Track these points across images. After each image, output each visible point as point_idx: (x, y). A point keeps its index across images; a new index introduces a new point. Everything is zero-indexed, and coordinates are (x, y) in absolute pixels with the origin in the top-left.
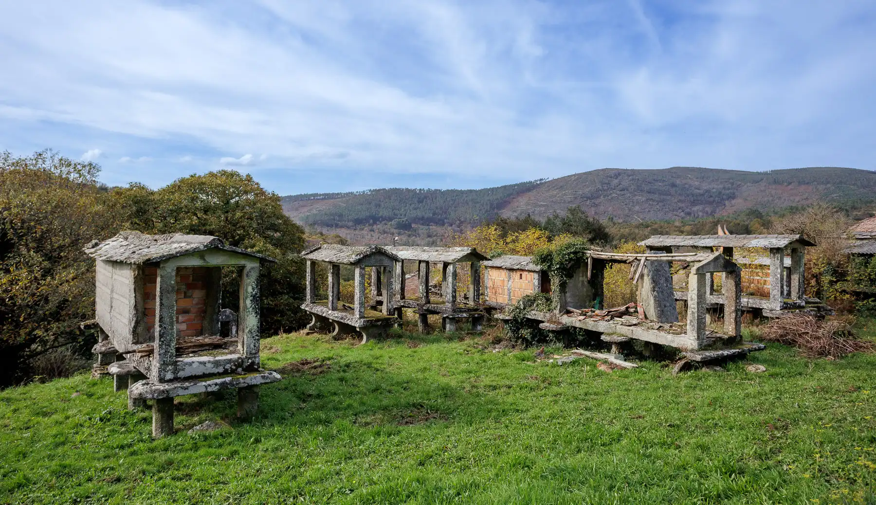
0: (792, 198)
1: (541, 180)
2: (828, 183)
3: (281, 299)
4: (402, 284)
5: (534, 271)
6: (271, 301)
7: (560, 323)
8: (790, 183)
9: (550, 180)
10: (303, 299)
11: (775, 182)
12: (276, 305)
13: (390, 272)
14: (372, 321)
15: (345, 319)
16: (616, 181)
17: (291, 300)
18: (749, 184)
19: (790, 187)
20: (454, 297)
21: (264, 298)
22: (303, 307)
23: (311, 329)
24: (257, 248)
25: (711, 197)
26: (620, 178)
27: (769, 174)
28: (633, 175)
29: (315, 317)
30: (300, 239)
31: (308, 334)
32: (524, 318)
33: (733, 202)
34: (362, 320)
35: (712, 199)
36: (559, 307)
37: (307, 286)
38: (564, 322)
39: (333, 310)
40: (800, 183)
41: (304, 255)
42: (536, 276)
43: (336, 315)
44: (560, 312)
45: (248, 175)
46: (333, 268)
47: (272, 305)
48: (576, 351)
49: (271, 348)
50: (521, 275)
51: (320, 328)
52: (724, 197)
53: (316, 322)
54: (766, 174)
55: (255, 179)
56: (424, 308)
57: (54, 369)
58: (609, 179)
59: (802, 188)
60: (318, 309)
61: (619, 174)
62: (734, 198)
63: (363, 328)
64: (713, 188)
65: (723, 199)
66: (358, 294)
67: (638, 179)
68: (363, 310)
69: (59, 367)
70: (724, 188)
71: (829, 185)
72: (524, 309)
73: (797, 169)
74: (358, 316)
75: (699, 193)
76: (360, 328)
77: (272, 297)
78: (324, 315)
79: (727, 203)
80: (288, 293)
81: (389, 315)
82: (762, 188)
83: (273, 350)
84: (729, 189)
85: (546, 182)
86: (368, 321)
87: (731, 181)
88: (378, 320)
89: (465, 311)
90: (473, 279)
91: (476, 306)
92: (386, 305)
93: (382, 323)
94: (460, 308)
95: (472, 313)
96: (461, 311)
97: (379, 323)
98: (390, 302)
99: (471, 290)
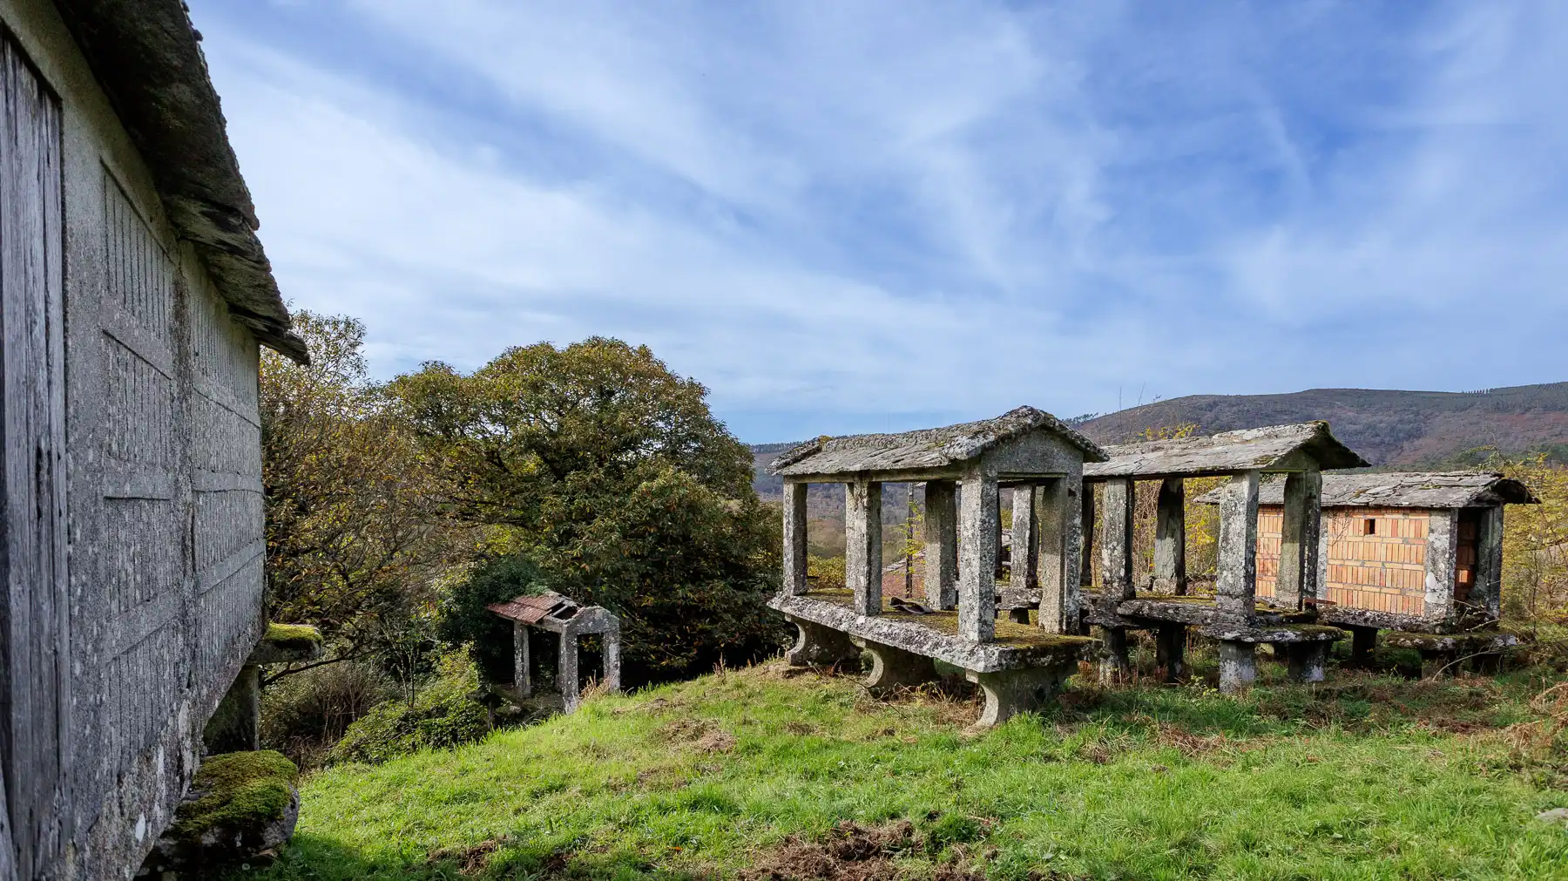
0: (1530, 434)
1: (1086, 416)
3: (712, 589)
4: (1030, 548)
5: (1444, 510)
6: (691, 591)
8: (1528, 410)
9: (1100, 415)
10: (772, 588)
11: (1498, 408)
12: (701, 601)
14: (1023, 652)
15: (921, 644)
16: (1209, 416)
17: (730, 590)
18: (1447, 413)
19: (1528, 415)
20: (1250, 578)
21: (677, 586)
22: (775, 604)
23: (795, 661)
24: (660, 481)
25: (1377, 435)
26: (1217, 409)
27: (1486, 395)
28: (1238, 404)
29: (805, 630)
30: (745, 471)
31: (790, 674)
33: (1417, 443)
34: (991, 648)
35: (1378, 440)
37: (786, 551)
39: (869, 615)
40: (1546, 409)
41: (778, 468)
42: (1443, 523)
43: (885, 629)
45: (644, 347)
46: (869, 495)
47: (693, 600)
49: (699, 732)
50: (1372, 523)
51: (818, 660)
52: (1401, 435)
53: (808, 644)
54: (1479, 395)
55: (657, 355)
56: (1120, 610)
57: (349, 696)
58: (1198, 411)
59: (1552, 416)
60: (820, 612)
61: (1215, 404)
62: (1418, 438)
63: (989, 678)
64: (1381, 422)
65: (1398, 439)
66: (976, 563)
67: (1248, 411)
68: (989, 617)
69: (357, 694)
70: (1401, 421)
74: (974, 636)
75: (1355, 430)
76: (980, 675)
77: (693, 583)
78: (842, 628)
79: (1406, 445)
80: (723, 577)
81: (1067, 633)
82: (1475, 419)
83: (706, 741)
84: (1410, 422)
85: (1093, 420)
86: (1015, 652)
88: (1043, 651)
89: (1281, 623)
90: (1297, 525)
91: (1308, 605)
92: (1055, 601)
93: (1055, 658)
94: (1265, 613)
95: (1306, 627)
96: (1269, 623)
97: (1046, 660)
98: (1070, 592)
99: (1287, 557)
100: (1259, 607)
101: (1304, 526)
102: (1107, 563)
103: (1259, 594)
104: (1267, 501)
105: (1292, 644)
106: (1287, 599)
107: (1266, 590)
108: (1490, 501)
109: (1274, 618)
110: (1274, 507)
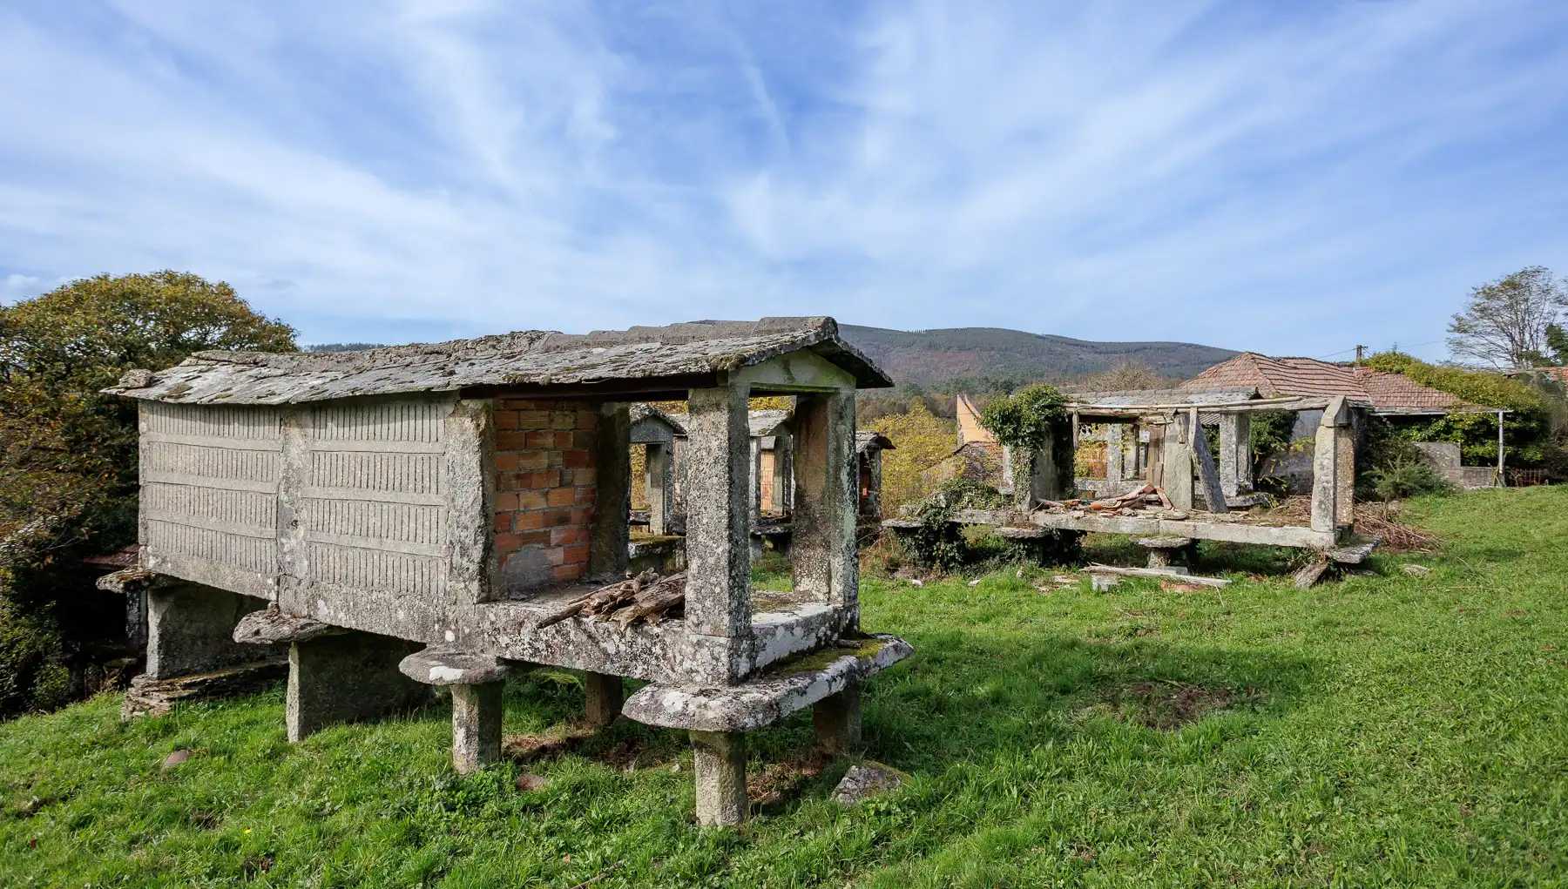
0: (951, 369)
2: (993, 349)
7: (1035, 526)
8: (949, 348)
11: (931, 346)
13: (668, 453)
14: (647, 546)
18: (899, 348)
19: (949, 353)
20: (759, 498)
27: (922, 335)
32: (945, 522)
36: (1028, 499)
38: (1041, 522)
40: (961, 349)
44: (1031, 507)
48: (1092, 568)
54: (918, 334)
59: (963, 355)
71: (993, 352)
72: (948, 507)
73: (956, 330)
82: (916, 355)
86: (643, 546)
87: (876, 343)
88: (656, 545)
89: (774, 524)
90: (780, 466)
91: (787, 512)
92: (660, 517)
93: (663, 549)
94: (766, 518)
95: (786, 525)
96: (768, 524)
97: (659, 550)
98: (668, 511)
99: (776, 485)
100: (763, 515)
101: (784, 468)
102: (678, 491)
103: (763, 508)
104: (766, 447)
105: (779, 534)
106: (777, 509)
107: (766, 505)
108: (874, 449)
109: (770, 521)
110: (769, 451)
